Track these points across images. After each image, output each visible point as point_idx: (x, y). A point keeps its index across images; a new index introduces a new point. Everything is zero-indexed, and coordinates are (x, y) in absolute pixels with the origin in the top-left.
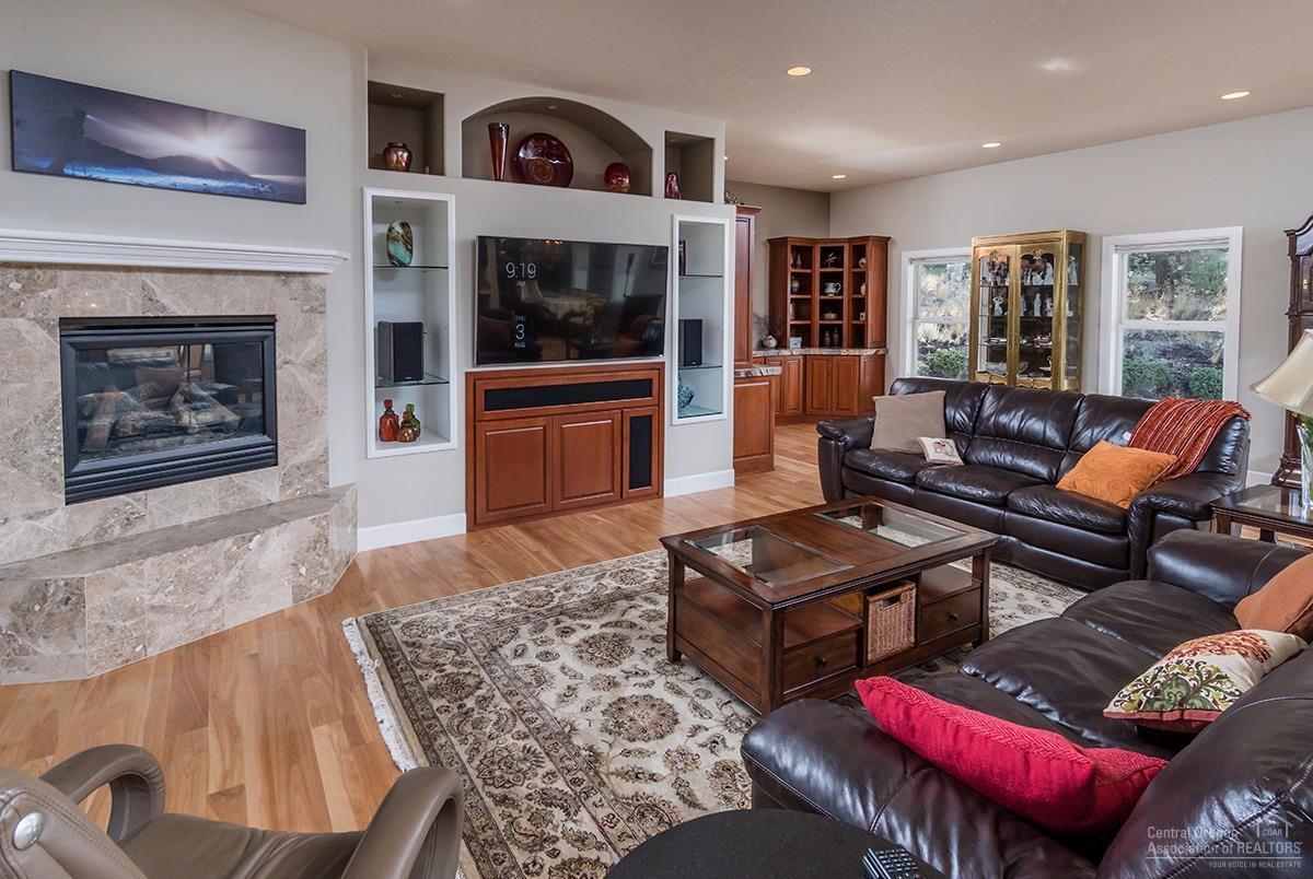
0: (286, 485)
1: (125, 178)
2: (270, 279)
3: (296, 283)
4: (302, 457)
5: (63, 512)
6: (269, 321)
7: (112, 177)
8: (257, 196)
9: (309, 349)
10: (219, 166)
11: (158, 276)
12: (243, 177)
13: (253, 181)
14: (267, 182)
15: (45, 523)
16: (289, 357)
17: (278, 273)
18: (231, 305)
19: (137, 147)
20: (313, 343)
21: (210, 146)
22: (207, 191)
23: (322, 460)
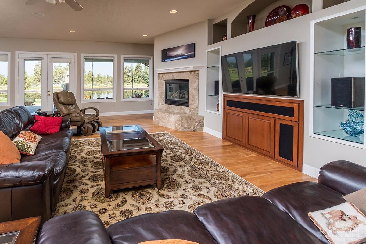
0: (190, 111)
1: (170, 60)
2: (189, 73)
3: (193, 73)
4: (193, 107)
5: (164, 105)
6: (188, 80)
7: (169, 60)
8: (186, 58)
9: (195, 86)
10: (181, 55)
11: (174, 73)
12: (184, 55)
13: (185, 55)
14: (187, 55)
15: (163, 106)
16: (191, 87)
17: (190, 71)
18: (183, 77)
19: (171, 55)
20: (195, 85)
21: (180, 52)
22: (179, 59)
23: (197, 108)
